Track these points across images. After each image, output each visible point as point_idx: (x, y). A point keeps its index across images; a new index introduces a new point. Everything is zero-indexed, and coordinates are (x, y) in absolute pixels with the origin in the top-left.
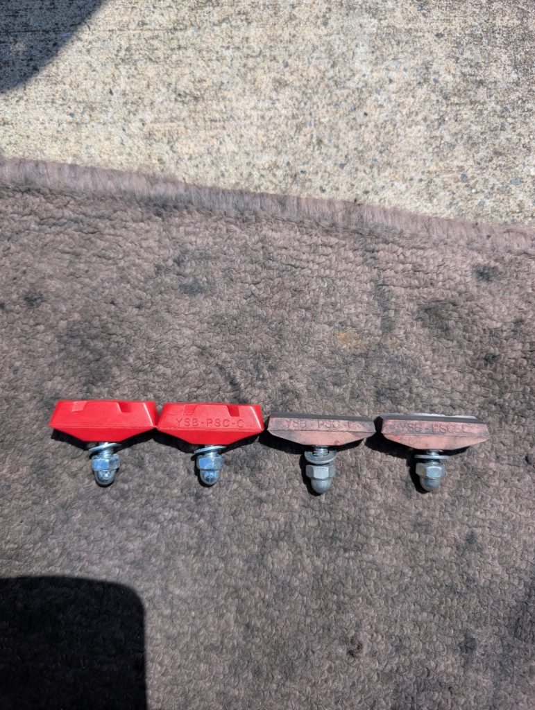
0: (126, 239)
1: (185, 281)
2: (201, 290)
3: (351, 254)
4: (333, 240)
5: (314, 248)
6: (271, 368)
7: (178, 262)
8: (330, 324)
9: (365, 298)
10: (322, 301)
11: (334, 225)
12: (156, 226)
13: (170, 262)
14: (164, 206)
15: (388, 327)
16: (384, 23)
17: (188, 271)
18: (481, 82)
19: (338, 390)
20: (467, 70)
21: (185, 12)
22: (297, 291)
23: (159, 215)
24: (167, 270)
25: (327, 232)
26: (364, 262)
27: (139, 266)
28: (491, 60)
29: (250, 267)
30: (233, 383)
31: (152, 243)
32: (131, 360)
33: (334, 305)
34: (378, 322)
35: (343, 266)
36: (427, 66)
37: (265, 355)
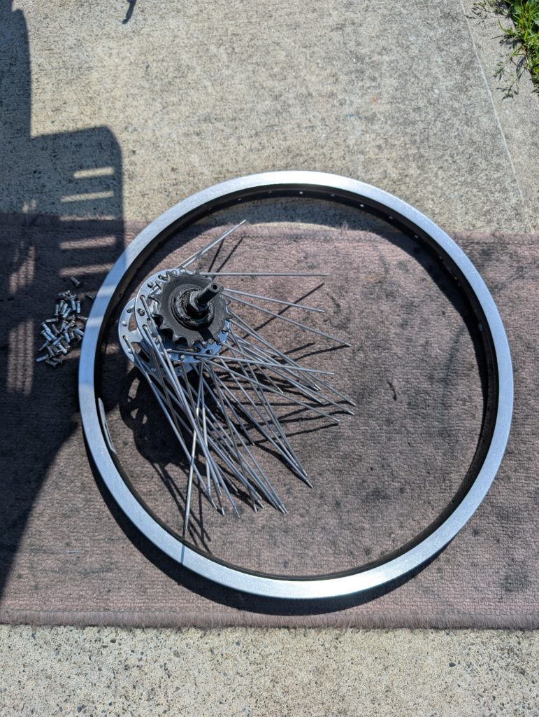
0: (284, 252)
1: (309, 265)
2: (315, 267)
3: (368, 248)
4: (361, 244)
5: (354, 248)
6: (346, 292)
7: (305, 258)
8: (365, 273)
9: (376, 262)
10: (361, 265)
11: (360, 239)
12: (294, 245)
13: (302, 258)
14: (297, 238)
15: (387, 271)
16: (367, 157)
17: (309, 261)
18: (407, 176)
19: (372, 296)
20: (401, 171)
21: (289, 159)
22: (351, 263)
23: (295, 241)
24: (302, 261)
25: (358, 241)
26: (374, 250)
27: (291, 261)
28: (409, 167)
29: (332, 257)
30: (332, 298)
31: (294, 252)
32: (294, 294)
33: (365, 266)
34: (383, 270)
35: (366, 252)
36: (385, 171)
37: (342, 288)
